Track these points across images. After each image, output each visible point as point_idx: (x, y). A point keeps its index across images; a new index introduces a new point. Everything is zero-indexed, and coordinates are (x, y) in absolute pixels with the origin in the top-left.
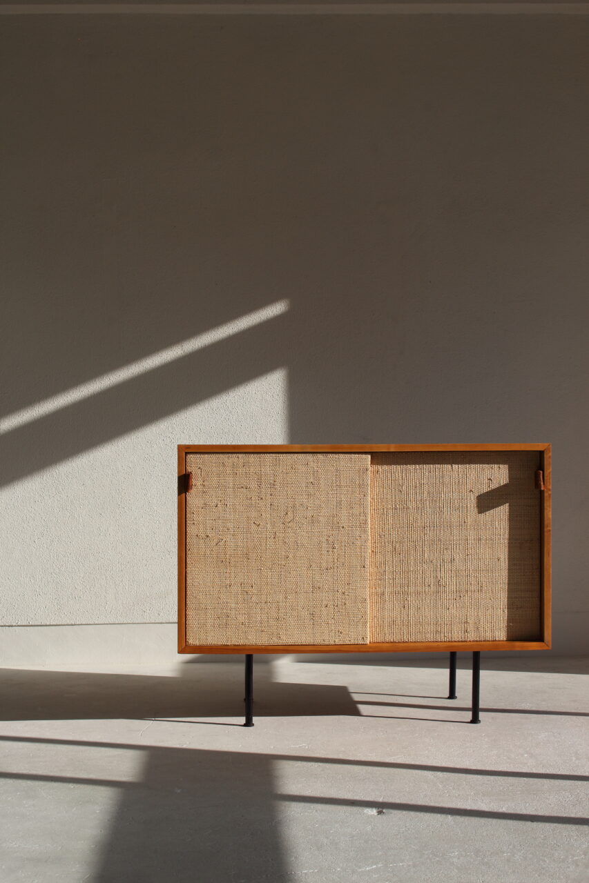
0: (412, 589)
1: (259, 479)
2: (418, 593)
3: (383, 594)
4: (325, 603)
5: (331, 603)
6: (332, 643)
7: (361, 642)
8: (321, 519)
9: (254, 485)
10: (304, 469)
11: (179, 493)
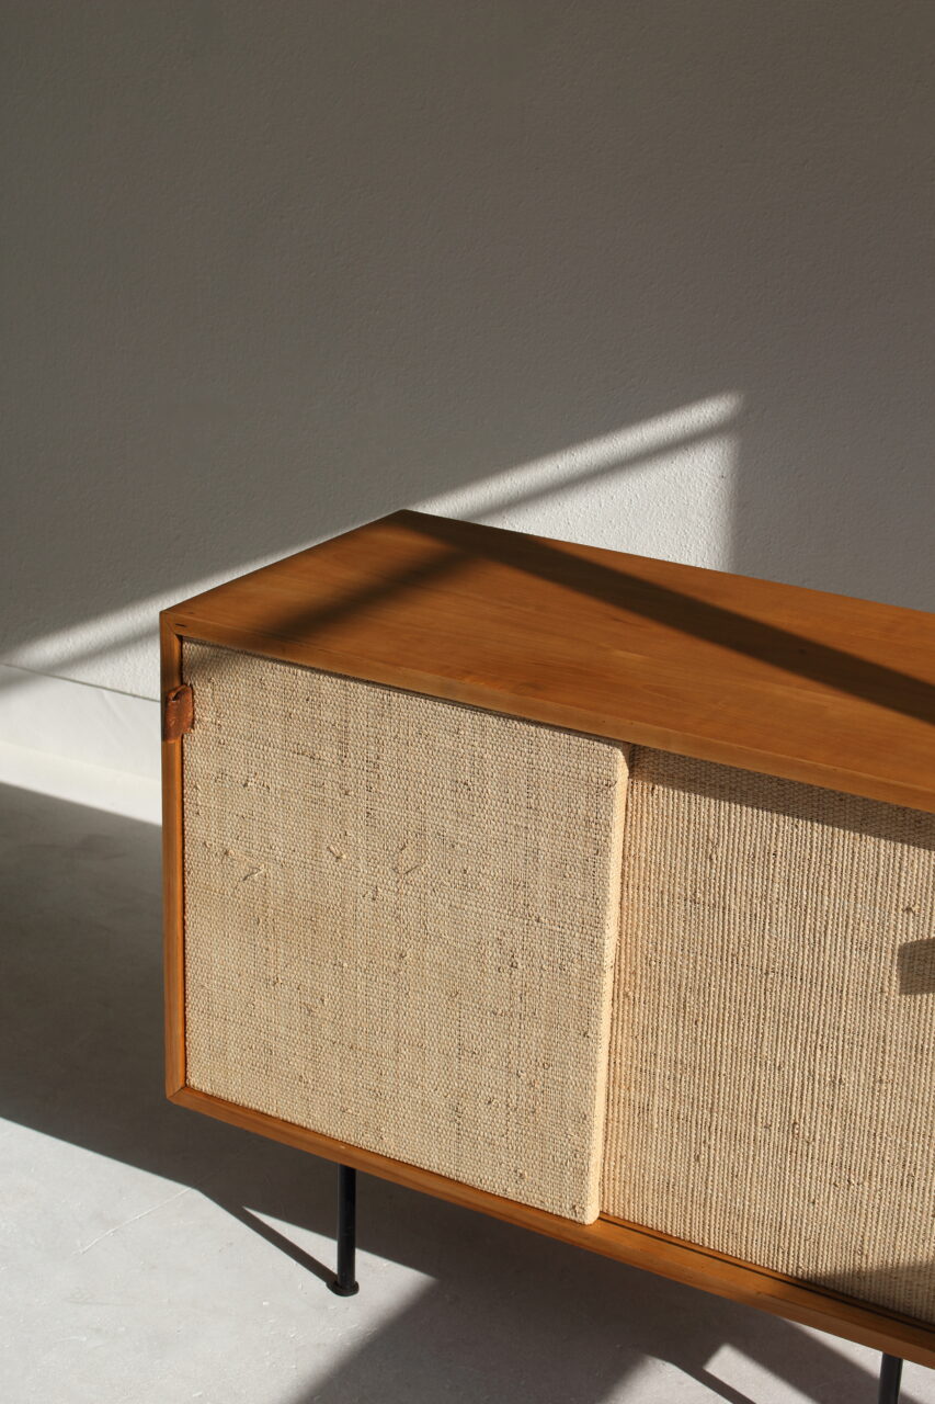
0: (722, 1120)
1: (343, 745)
2: (735, 1137)
3: (645, 1109)
4: (486, 1093)
5: (499, 1099)
6: (500, 1192)
7: (568, 1214)
8: (485, 882)
9: (329, 753)
10: (449, 742)
11: (165, 735)
